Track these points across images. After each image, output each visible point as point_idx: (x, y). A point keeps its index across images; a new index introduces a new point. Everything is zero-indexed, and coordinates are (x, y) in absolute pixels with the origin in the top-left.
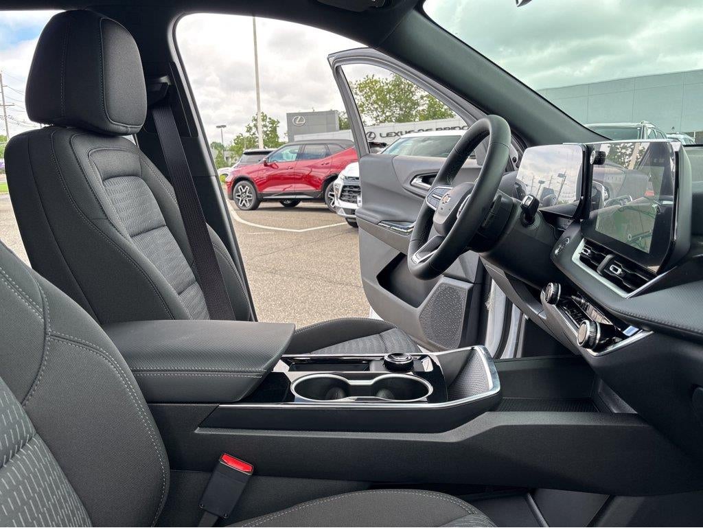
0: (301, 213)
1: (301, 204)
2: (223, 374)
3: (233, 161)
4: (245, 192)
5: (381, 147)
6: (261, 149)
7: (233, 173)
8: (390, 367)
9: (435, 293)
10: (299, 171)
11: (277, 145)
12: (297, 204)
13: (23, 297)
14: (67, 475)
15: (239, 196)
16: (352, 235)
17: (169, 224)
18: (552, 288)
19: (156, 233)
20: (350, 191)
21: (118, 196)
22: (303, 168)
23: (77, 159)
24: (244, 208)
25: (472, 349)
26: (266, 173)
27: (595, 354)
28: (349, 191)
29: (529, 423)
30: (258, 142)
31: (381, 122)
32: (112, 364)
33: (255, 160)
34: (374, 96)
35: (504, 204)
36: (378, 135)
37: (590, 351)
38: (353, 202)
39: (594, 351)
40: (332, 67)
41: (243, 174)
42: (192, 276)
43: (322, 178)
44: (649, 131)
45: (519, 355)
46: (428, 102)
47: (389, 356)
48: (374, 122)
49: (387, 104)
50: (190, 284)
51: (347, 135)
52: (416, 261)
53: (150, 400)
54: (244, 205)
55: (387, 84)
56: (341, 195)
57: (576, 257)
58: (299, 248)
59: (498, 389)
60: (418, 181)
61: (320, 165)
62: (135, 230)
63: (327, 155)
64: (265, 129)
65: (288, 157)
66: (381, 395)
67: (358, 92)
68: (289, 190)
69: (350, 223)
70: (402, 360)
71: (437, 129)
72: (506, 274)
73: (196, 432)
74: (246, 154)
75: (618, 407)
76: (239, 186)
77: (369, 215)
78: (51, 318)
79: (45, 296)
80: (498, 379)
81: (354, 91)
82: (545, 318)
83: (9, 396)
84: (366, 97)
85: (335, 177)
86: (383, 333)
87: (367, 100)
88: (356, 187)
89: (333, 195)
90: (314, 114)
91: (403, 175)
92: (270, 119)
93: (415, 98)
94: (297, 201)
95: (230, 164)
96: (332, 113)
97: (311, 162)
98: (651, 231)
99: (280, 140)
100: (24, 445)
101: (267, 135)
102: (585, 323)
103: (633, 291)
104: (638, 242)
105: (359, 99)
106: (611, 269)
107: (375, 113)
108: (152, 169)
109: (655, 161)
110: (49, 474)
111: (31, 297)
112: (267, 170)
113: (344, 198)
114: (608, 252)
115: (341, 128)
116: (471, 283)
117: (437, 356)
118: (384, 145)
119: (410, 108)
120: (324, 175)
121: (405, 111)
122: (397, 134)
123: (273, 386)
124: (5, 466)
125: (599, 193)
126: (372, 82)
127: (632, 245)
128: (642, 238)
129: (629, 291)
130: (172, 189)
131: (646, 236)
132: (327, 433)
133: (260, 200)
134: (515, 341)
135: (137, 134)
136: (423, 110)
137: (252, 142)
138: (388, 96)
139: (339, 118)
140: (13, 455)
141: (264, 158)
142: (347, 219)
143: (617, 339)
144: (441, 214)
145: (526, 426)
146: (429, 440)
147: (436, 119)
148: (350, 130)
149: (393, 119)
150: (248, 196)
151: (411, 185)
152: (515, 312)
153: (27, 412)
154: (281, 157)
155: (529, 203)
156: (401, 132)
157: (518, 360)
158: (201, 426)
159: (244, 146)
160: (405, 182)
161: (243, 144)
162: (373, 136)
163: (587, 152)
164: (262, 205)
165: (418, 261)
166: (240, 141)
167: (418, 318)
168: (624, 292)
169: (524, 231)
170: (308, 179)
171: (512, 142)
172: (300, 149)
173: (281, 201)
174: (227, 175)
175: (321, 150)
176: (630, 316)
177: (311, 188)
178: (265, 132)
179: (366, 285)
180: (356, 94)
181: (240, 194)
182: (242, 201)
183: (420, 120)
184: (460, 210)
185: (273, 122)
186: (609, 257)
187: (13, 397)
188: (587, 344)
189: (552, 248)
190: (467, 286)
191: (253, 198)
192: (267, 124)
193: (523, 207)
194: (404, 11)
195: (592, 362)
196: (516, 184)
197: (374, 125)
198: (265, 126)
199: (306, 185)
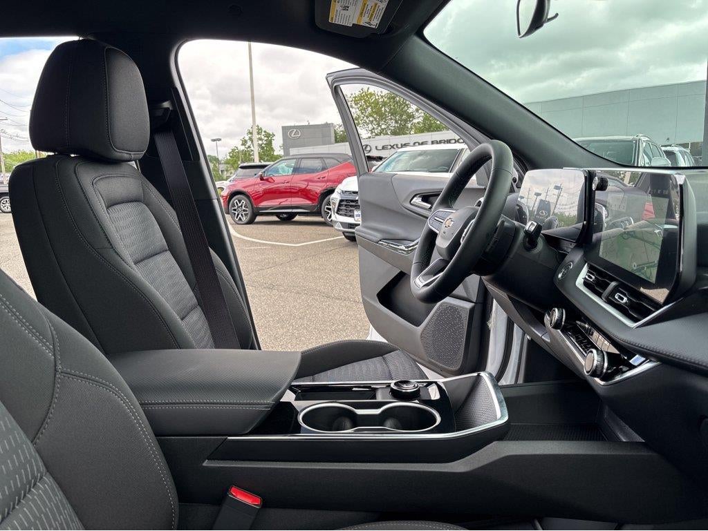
0: (297, 226)
1: (297, 218)
2: (231, 407)
3: (229, 175)
4: (241, 206)
5: (377, 161)
6: (257, 163)
7: (229, 187)
8: (397, 395)
9: (436, 312)
10: (295, 185)
11: (273, 158)
12: (293, 218)
13: (34, 334)
14: (77, 513)
15: (235, 210)
16: (349, 249)
17: (172, 248)
18: (556, 313)
19: (159, 258)
20: (348, 205)
21: (121, 223)
22: (299, 182)
23: (82, 189)
24: (240, 222)
25: (479, 375)
26: (262, 188)
27: (602, 383)
28: (346, 205)
29: (538, 453)
30: (253, 155)
31: (377, 135)
32: (121, 400)
33: (250, 174)
34: (369, 109)
35: (507, 228)
36: (374, 148)
37: (597, 380)
38: (350, 216)
39: (602, 380)
40: (331, 86)
41: (239, 187)
42: (195, 300)
43: (318, 191)
44: (644, 144)
45: (521, 381)
46: (423, 115)
47: (396, 384)
48: (370, 135)
49: (382, 116)
50: (192, 309)
51: (345, 148)
52: (419, 284)
53: (158, 434)
54: (240, 219)
55: (382, 97)
56: (338, 210)
57: (579, 282)
58: (296, 263)
59: (506, 418)
60: (418, 200)
61: (316, 179)
62: (138, 256)
63: (323, 169)
64: (260, 142)
65: (284, 171)
66: (388, 425)
67: (354, 105)
68: (284, 204)
69: (347, 237)
70: (409, 388)
71: (433, 143)
72: (508, 296)
73: (204, 464)
74: (242, 168)
75: (626, 435)
76: (235, 200)
77: (369, 234)
78: (61, 355)
79: (54, 332)
80: (506, 408)
81: (349, 104)
82: (549, 341)
83: (20, 435)
84: (361, 110)
85: (331, 191)
86: (386, 356)
87: (362, 113)
88: (352, 201)
89: (330, 209)
90: (309, 127)
91: (403, 195)
92: (265, 132)
93: (410, 111)
94: (294, 214)
95: (225, 177)
96: (327, 126)
97: (308, 176)
98: (656, 262)
99: (275, 153)
100: (35, 484)
101: (263, 148)
102: (592, 352)
103: (640, 320)
104: (643, 271)
105: (355, 111)
106: (616, 297)
107: (370, 126)
108: (154, 194)
109: (659, 191)
110: (60, 514)
111: (41, 334)
112: (263, 184)
113: (341, 212)
114: (613, 279)
115: (336, 141)
116: (472, 302)
117: (443, 382)
118: (380, 159)
119: (406, 121)
120: (320, 189)
121: (401, 124)
122: (392, 147)
123: (281, 417)
124: (17, 507)
125: (600, 214)
126: (367, 95)
127: (637, 274)
128: (648, 267)
129: (636, 320)
130: (174, 213)
131: (652, 266)
132: (335, 464)
133: (255, 214)
134: (517, 361)
135: (139, 160)
136: (418, 123)
137: (247, 155)
138: (383, 109)
139: (335, 131)
140: (25, 496)
141: (260, 172)
142: (344, 233)
143: (625, 369)
144: (443, 238)
145: (535, 455)
146: (437, 470)
147: (432, 131)
148: (348, 143)
149: (389, 132)
150: (244, 210)
151: (411, 204)
152: (517, 332)
153: (38, 451)
154: (277, 171)
155: (532, 228)
156: (397, 145)
157: (520, 386)
158: (210, 458)
159: (239, 160)
160: (405, 200)
161: (238, 158)
162: (368, 149)
163: (590, 177)
164: (258, 219)
165: (422, 285)
166: (235, 155)
167: (419, 337)
168: (630, 321)
169: (527, 254)
170: (305, 193)
171: (514, 166)
172: (296, 163)
173: (277, 215)
174: (223, 189)
175: (317, 164)
176: (637, 346)
177: (308, 202)
178: (260, 145)
179: (365, 303)
180: (352, 107)
181: (236, 208)
182: (238, 215)
183: (415, 133)
184: (463, 235)
185: (268, 135)
186: (613, 284)
187: (24, 436)
188: (594, 373)
189: (555, 273)
190: (468, 305)
191: (249, 211)
192: (263, 137)
193: (527, 232)
194: (405, 37)
195: (599, 391)
196: (518, 205)
197: (370, 138)
198: (260, 139)
199: (302, 199)
